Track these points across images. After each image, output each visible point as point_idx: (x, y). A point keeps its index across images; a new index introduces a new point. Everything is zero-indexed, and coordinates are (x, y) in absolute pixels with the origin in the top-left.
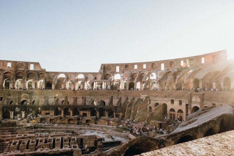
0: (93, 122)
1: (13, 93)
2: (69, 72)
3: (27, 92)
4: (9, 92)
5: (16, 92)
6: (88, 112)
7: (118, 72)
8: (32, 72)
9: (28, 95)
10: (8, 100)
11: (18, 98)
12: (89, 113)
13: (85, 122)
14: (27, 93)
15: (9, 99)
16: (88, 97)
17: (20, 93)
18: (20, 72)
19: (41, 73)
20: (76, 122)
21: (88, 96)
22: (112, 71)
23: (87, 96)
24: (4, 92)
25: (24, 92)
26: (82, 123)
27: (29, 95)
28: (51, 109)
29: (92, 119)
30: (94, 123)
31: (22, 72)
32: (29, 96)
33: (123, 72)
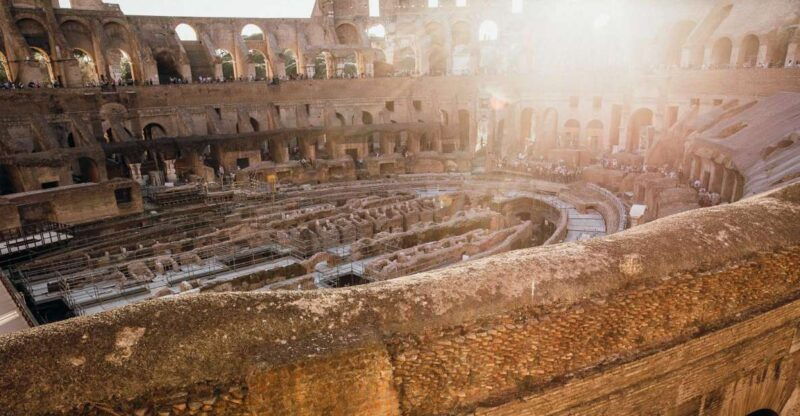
0: (400, 168)
1: (67, 101)
2: (209, 19)
3: (117, 95)
4: (56, 99)
5: (79, 100)
6: (361, 145)
7: (377, 18)
8: (75, 18)
9: (123, 107)
10: (60, 131)
11: (92, 119)
12: (364, 149)
13: (377, 170)
14: (119, 101)
15: (61, 128)
16: (318, 101)
17: (92, 101)
18: (27, 16)
19: (110, 23)
20: (352, 174)
21: (319, 98)
22: (356, 14)
23: (315, 98)
24: (36, 100)
25: (104, 97)
26: (368, 174)
27: (126, 107)
28: (250, 146)
29: (397, 160)
30: (404, 170)
31: (34, 17)
32: (125, 110)
33: (394, 19)
